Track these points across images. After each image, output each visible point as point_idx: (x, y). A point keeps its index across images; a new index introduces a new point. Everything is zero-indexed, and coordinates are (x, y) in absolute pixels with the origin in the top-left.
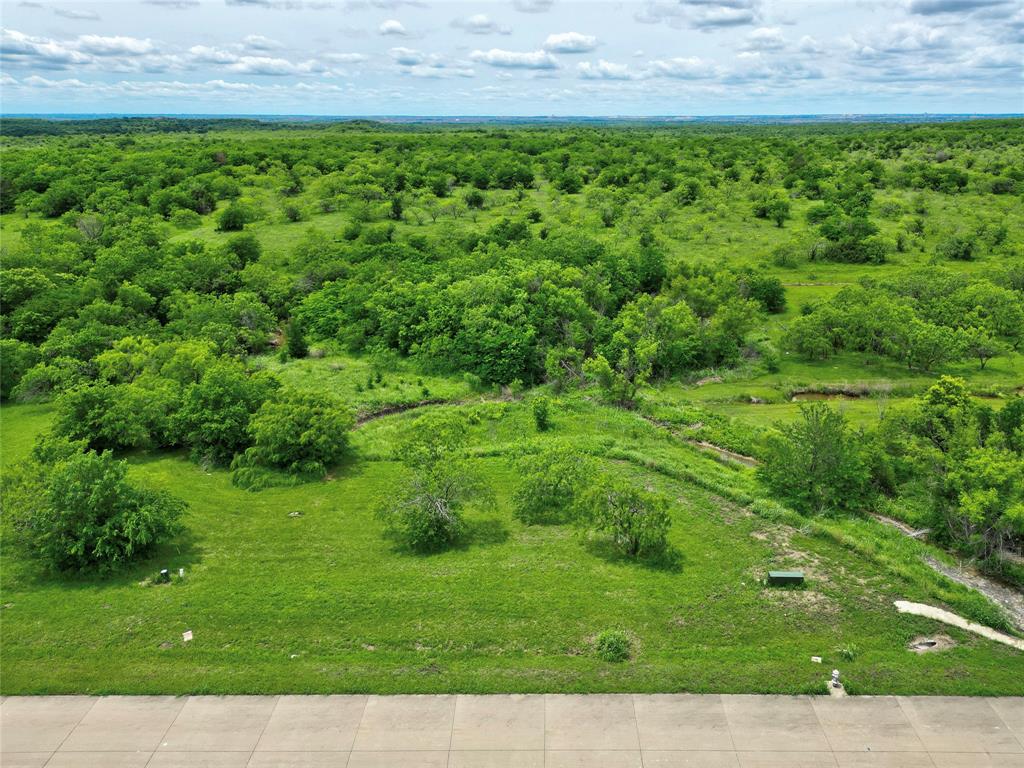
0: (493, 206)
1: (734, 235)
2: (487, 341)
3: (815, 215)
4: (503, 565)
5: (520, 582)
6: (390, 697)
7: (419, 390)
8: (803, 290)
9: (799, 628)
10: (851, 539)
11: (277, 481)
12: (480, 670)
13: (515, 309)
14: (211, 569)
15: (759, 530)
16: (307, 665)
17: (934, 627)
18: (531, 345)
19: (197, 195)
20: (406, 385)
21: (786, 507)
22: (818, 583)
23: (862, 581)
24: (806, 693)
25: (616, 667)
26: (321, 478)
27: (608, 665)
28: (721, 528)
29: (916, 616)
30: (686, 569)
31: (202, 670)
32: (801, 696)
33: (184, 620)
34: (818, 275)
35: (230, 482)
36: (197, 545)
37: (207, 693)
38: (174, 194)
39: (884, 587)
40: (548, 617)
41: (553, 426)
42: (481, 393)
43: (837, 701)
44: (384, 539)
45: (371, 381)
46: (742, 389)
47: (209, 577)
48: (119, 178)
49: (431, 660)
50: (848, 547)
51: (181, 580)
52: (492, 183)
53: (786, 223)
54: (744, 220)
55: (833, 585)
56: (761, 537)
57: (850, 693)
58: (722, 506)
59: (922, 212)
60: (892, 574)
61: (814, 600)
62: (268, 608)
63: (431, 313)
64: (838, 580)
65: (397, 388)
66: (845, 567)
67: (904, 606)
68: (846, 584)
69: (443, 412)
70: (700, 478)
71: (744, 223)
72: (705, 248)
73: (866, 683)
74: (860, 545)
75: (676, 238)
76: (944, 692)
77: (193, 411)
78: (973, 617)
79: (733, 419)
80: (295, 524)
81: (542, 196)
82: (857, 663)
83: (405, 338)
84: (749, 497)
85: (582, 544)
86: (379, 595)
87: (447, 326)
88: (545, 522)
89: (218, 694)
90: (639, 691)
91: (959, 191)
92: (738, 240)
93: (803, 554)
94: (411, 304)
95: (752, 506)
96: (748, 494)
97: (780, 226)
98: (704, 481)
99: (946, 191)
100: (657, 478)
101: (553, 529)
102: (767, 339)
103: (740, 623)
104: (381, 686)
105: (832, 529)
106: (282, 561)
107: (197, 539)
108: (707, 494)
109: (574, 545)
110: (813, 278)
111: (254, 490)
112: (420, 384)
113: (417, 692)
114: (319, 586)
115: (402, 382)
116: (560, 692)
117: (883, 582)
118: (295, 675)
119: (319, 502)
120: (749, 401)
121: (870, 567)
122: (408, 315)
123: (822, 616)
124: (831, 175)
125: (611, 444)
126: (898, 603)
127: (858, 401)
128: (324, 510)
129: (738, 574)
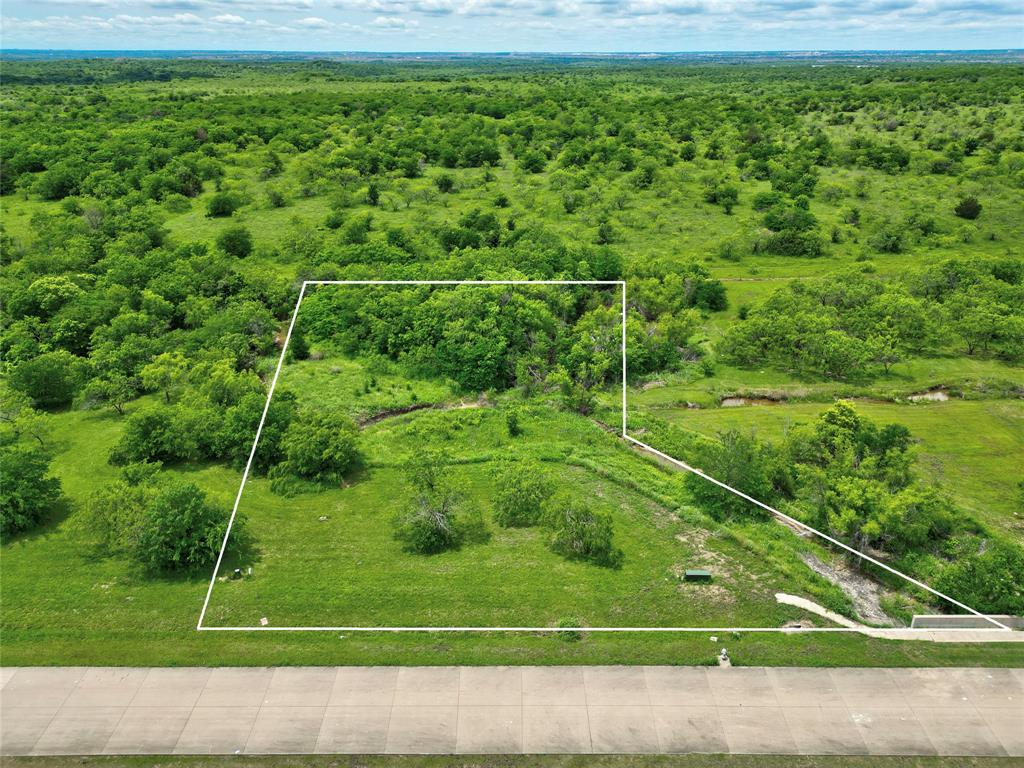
0: (462, 187)
1: (686, 224)
2: (465, 353)
3: (761, 202)
4: (488, 563)
5: (501, 578)
6: (414, 668)
7: (408, 395)
8: (744, 286)
9: (704, 615)
10: (750, 542)
11: (306, 488)
12: (476, 649)
13: (489, 322)
14: (269, 567)
15: (682, 532)
16: (353, 644)
17: (800, 614)
18: (502, 355)
19: (186, 178)
20: (396, 389)
21: (704, 514)
22: (721, 579)
23: (754, 577)
24: (702, 665)
25: (570, 645)
26: (339, 486)
27: (565, 644)
28: (653, 531)
29: (789, 605)
30: (624, 567)
31: (280, 648)
32: (699, 667)
33: (259, 609)
34: (758, 269)
35: (269, 490)
36: (255, 546)
37: (288, 665)
38: (163, 177)
39: (770, 582)
40: (522, 607)
41: (522, 432)
42: (461, 396)
43: (725, 671)
44: (396, 540)
45: (367, 386)
46: (680, 393)
47: (269, 574)
48: (109, 159)
49: (440, 640)
50: (748, 548)
51: (249, 577)
52: (460, 162)
53: (734, 209)
54: (696, 206)
55: (733, 580)
56: (683, 539)
57: (733, 665)
58: (656, 511)
59: (862, 196)
60: (777, 571)
61: (717, 592)
62: (318, 600)
63: (416, 323)
64: (737, 576)
65: (390, 393)
66: (744, 565)
67: (783, 598)
68: (742, 579)
69: (431, 417)
70: (639, 486)
71: (697, 210)
72: (658, 237)
73: (746, 657)
74: (757, 547)
75: (632, 227)
76: (800, 664)
77: (234, 431)
78: (830, 607)
79: (672, 424)
80: (325, 528)
81: (507, 176)
82: (742, 642)
83: (394, 345)
84: (676, 503)
85: (546, 545)
86: (398, 589)
87: (430, 335)
88: (518, 525)
89: (296, 665)
90: (587, 664)
91: (900, 170)
92: (689, 229)
93: (714, 554)
94: (399, 314)
95: (679, 511)
96: (676, 500)
97: (728, 213)
98: (643, 488)
99: (888, 172)
100: (607, 485)
101: (524, 531)
102: (706, 340)
103: (661, 611)
104: (407, 660)
105: (738, 533)
106: (321, 560)
107: (254, 541)
108: (644, 500)
109: (541, 545)
110: (754, 273)
111: (289, 497)
112: (409, 388)
113: (433, 665)
114: (353, 582)
115: (393, 386)
116: (532, 665)
117: (770, 578)
118: (346, 652)
119: (341, 507)
120: (686, 405)
121: (762, 565)
122: (397, 325)
123: (722, 606)
124: (781, 152)
125: (570, 452)
126: (778, 595)
127: (777, 406)
128: (346, 515)
129: (663, 571)
